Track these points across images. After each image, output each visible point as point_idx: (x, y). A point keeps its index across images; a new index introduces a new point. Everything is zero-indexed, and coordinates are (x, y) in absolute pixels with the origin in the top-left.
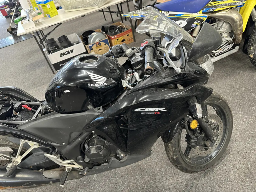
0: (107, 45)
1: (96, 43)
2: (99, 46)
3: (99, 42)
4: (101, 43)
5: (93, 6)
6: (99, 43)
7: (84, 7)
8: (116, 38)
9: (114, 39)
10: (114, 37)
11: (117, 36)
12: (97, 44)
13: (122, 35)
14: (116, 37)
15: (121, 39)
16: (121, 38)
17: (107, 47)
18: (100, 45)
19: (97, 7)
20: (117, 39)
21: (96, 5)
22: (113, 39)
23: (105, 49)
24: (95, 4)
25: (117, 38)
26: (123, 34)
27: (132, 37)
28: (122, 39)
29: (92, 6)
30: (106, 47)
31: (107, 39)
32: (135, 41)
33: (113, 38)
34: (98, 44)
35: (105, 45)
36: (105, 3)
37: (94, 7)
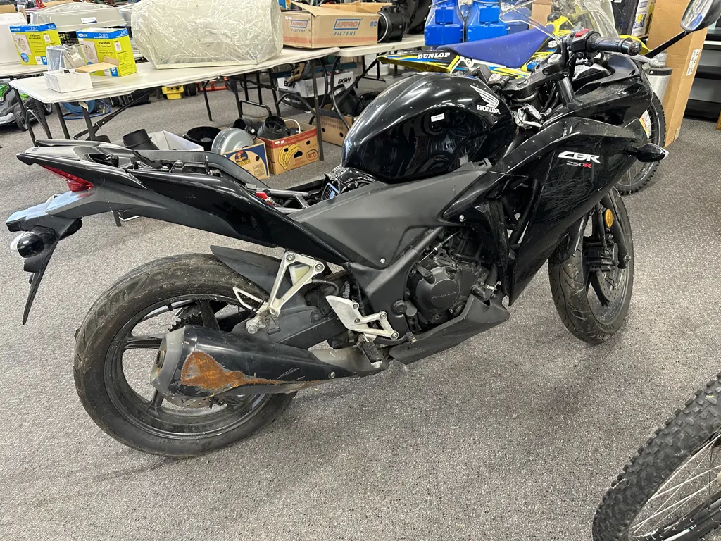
0: (261, 160)
1: (237, 152)
2: (243, 160)
3: (243, 151)
4: (247, 152)
5: (243, 59)
6: (244, 154)
7: (217, 60)
8: (283, 145)
9: (280, 148)
10: (278, 142)
11: (285, 140)
12: (239, 154)
13: (296, 140)
14: (283, 142)
15: (294, 149)
16: (294, 146)
17: (261, 166)
18: (245, 158)
19: (255, 61)
20: (285, 147)
21: (250, 56)
22: (277, 146)
23: (256, 169)
24: (249, 53)
25: (286, 145)
26: (299, 139)
27: (317, 148)
28: (295, 151)
29: (240, 57)
30: (257, 166)
31: (263, 145)
32: (322, 158)
33: (276, 143)
34: (241, 156)
35: (257, 159)
36: (270, 57)
37: (244, 62)
